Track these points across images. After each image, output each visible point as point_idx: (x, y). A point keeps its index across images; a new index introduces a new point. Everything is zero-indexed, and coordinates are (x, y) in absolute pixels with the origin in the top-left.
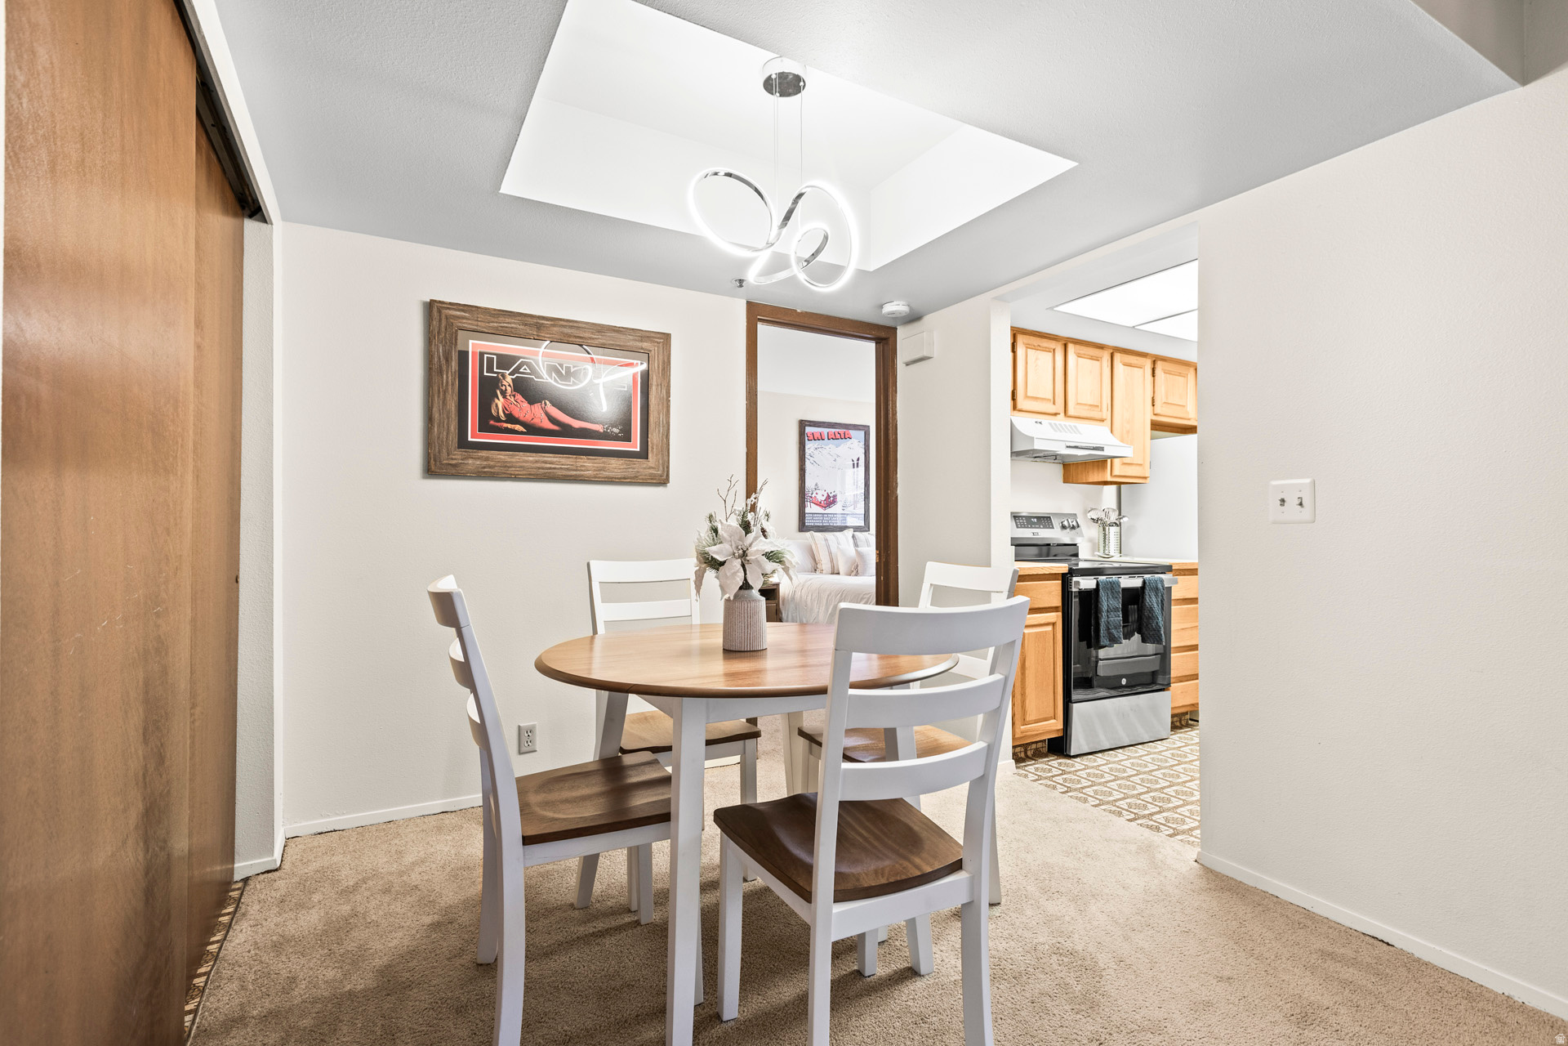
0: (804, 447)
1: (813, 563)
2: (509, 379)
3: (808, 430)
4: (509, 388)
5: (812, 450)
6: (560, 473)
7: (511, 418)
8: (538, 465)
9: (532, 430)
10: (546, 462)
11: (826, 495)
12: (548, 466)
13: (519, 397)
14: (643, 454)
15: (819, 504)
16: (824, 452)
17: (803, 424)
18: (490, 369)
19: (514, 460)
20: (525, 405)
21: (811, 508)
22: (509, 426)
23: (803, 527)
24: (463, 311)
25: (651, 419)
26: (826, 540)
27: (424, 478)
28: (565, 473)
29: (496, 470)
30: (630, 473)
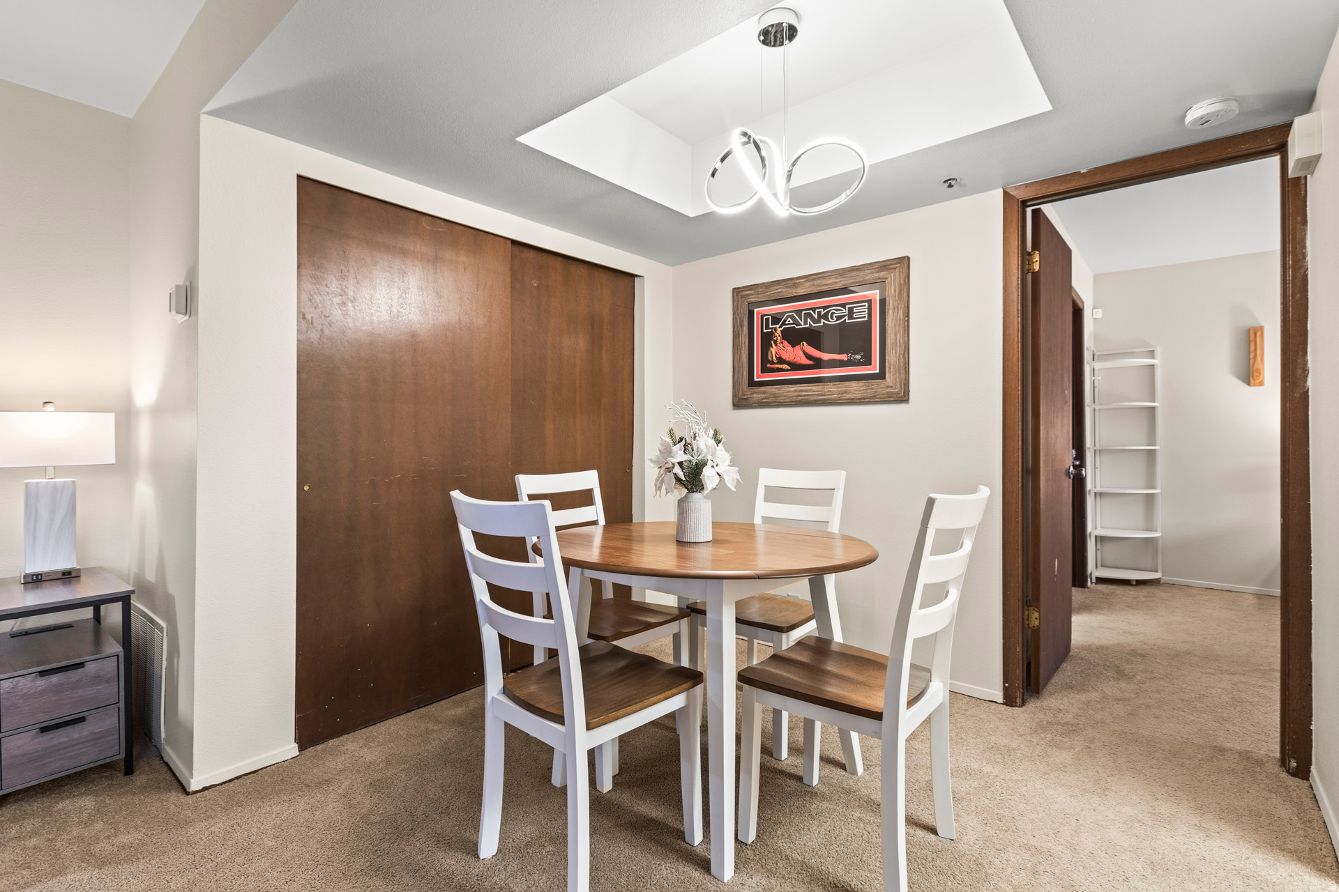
2: (779, 331)
4: (779, 338)
6: (812, 398)
7: (781, 361)
8: (797, 394)
9: (795, 367)
10: (802, 391)
12: (804, 393)
13: (785, 343)
14: (881, 375)
18: (767, 327)
19: (780, 392)
20: (790, 348)
22: (779, 366)
24: (748, 290)
25: (889, 341)
27: (733, 409)
28: (816, 398)
29: (770, 400)
30: (869, 393)
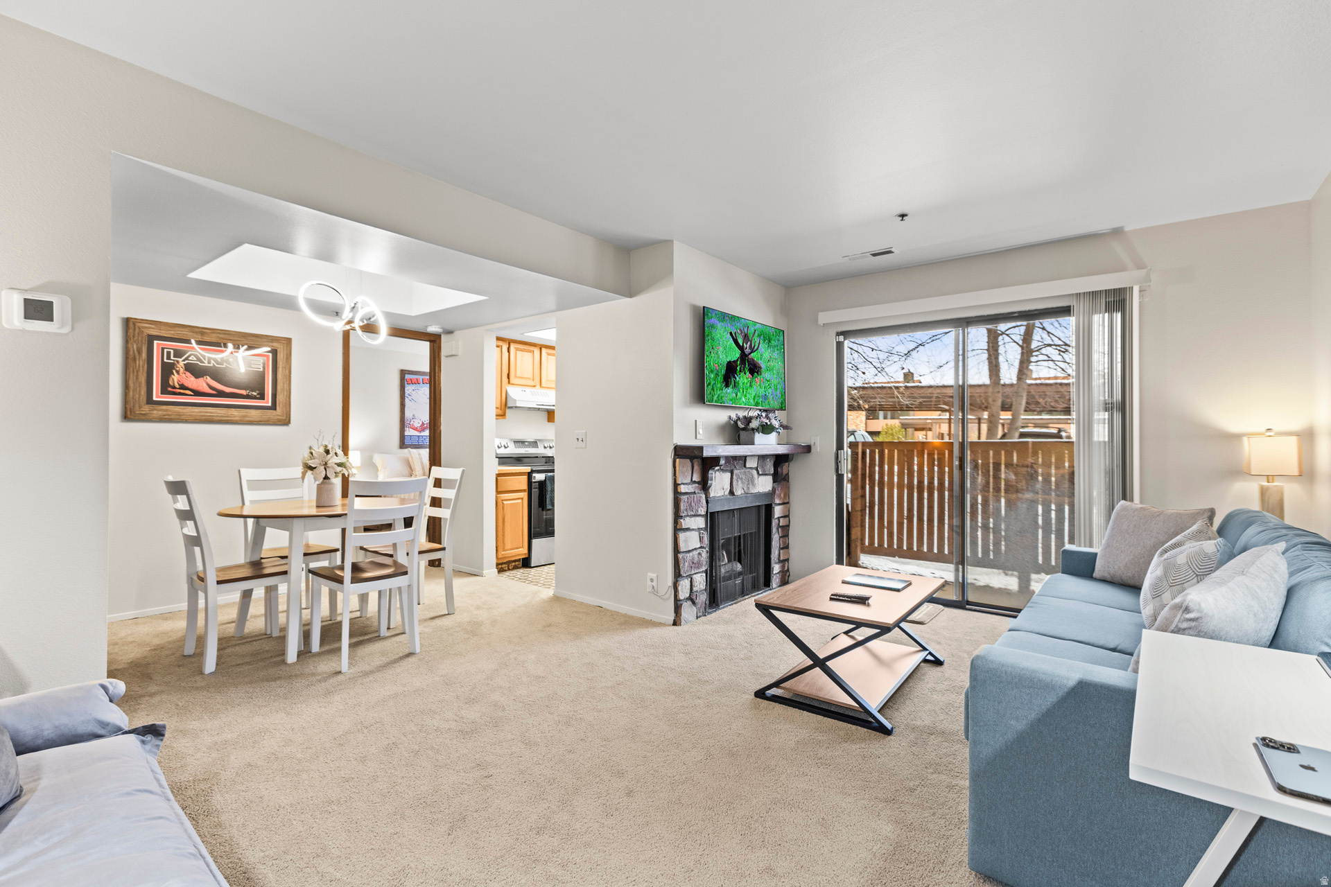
0: (404, 389)
1: (410, 470)
2: (182, 364)
3: (407, 377)
4: (181, 369)
5: (410, 391)
6: (216, 418)
7: (183, 387)
8: (202, 414)
9: (197, 393)
10: (207, 412)
11: (421, 423)
12: (208, 414)
13: (188, 374)
14: (274, 407)
15: (415, 429)
16: (420, 392)
17: (403, 373)
18: (169, 358)
19: (184, 411)
20: (193, 378)
21: (409, 432)
22: (182, 391)
23: (403, 445)
24: (150, 324)
25: (279, 387)
26: (419, 454)
27: (122, 421)
28: (220, 418)
29: (173, 417)
30: (265, 418)
